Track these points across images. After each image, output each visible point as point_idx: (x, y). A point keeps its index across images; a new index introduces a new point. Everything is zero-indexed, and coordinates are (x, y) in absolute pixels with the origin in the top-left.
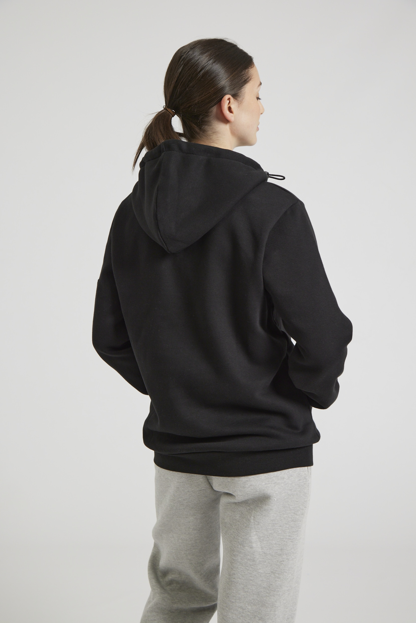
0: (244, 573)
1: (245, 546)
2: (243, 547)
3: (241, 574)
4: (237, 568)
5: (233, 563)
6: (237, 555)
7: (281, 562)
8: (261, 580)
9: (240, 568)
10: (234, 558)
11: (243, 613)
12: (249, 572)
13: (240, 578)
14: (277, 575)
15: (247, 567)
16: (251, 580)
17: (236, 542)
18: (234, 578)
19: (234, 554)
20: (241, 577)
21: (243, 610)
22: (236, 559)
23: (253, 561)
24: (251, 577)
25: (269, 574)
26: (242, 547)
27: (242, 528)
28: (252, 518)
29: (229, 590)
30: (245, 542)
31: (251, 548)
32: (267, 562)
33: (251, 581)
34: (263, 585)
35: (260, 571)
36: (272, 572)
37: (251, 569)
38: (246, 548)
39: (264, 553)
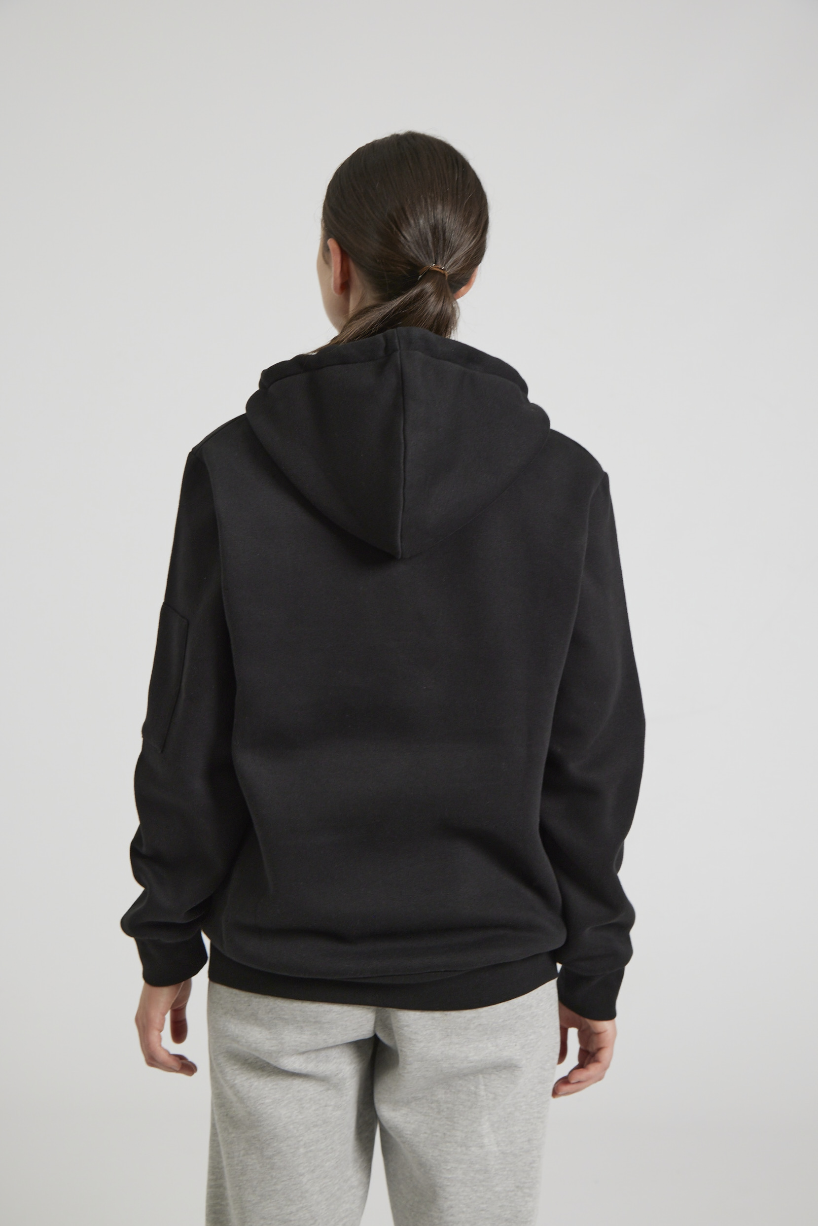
0: (470, 1199)
1: (470, 1147)
2: (466, 1149)
3: (464, 1204)
5: (448, 1185)
6: (455, 1168)
7: (531, 1163)
8: (500, 1206)
10: (450, 1176)
12: (478, 1194)
14: (527, 1191)
15: (474, 1187)
16: (483, 1210)
17: (450, 1142)
18: (452, 1215)
19: (448, 1168)
20: (464, 1210)
22: (454, 1176)
23: (485, 1173)
24: (483, 1203)
25: (513, 1191)
26: (464, 1149)
28: (482, 1087)
30: (470, 1139)
31: (482, 1147)
32: (508, 1169)
33: (483, 1212)
34: (505, 1215)
35: (497, 1189)
36: (517, 1187)
37: (481, 1189)
38: (473, 1149)
39: (503, 1153)
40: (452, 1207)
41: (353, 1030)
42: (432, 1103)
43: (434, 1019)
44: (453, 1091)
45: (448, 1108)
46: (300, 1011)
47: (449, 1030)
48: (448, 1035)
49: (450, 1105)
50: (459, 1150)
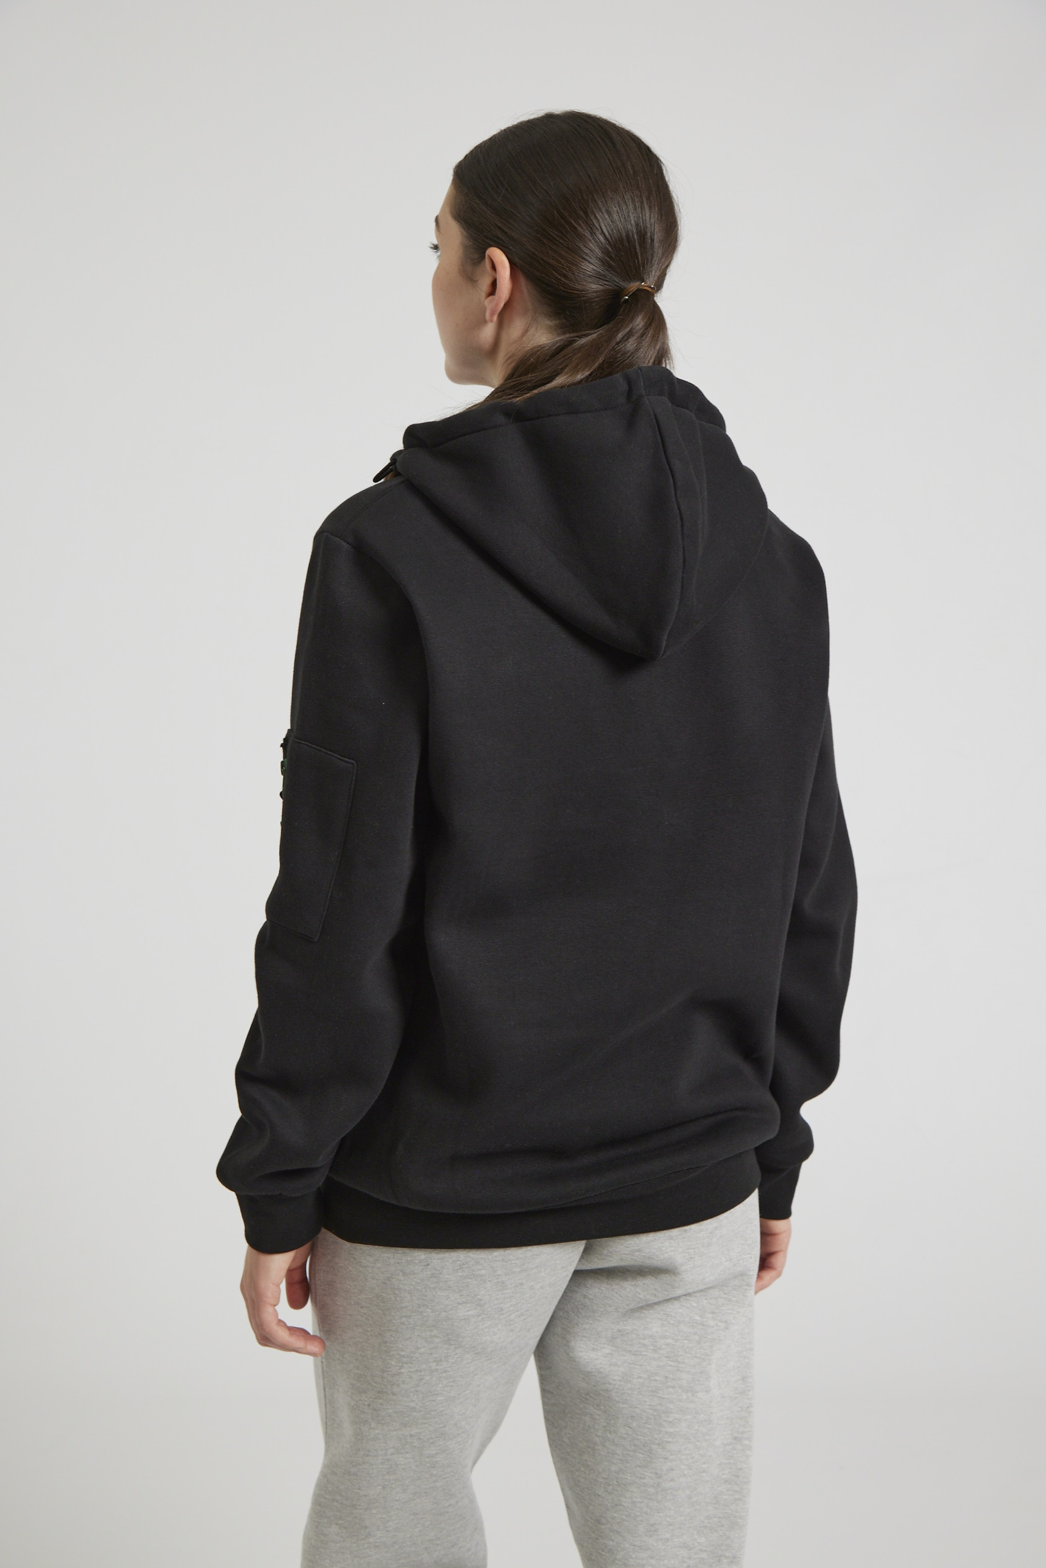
1: (697, 1392)
2: (693, 1395)
4: (679, 1451)
6: (679, 1420)
9: (685, 1449)
11: (690, 1558)
13: (684, 1475)
17: (673, 1387)
19: (670, 1420)
20: (686, 1472)
21: (689, 1550)
22: (677, 1429)
26: (690, 1395)
27: (688, 1347)
29: (659, 1513)
30: (697, 1382)
40: (672, 1470)
41: (563, 1268)
42: (644, 1339)
43: (671, 1238)
44: (672, 1322)
45: (668, 1345)
46: (503, 1260)
47: (692, 1251)
48: (691, 1258)
49: (670, 1341)
50: (684, 1396)
